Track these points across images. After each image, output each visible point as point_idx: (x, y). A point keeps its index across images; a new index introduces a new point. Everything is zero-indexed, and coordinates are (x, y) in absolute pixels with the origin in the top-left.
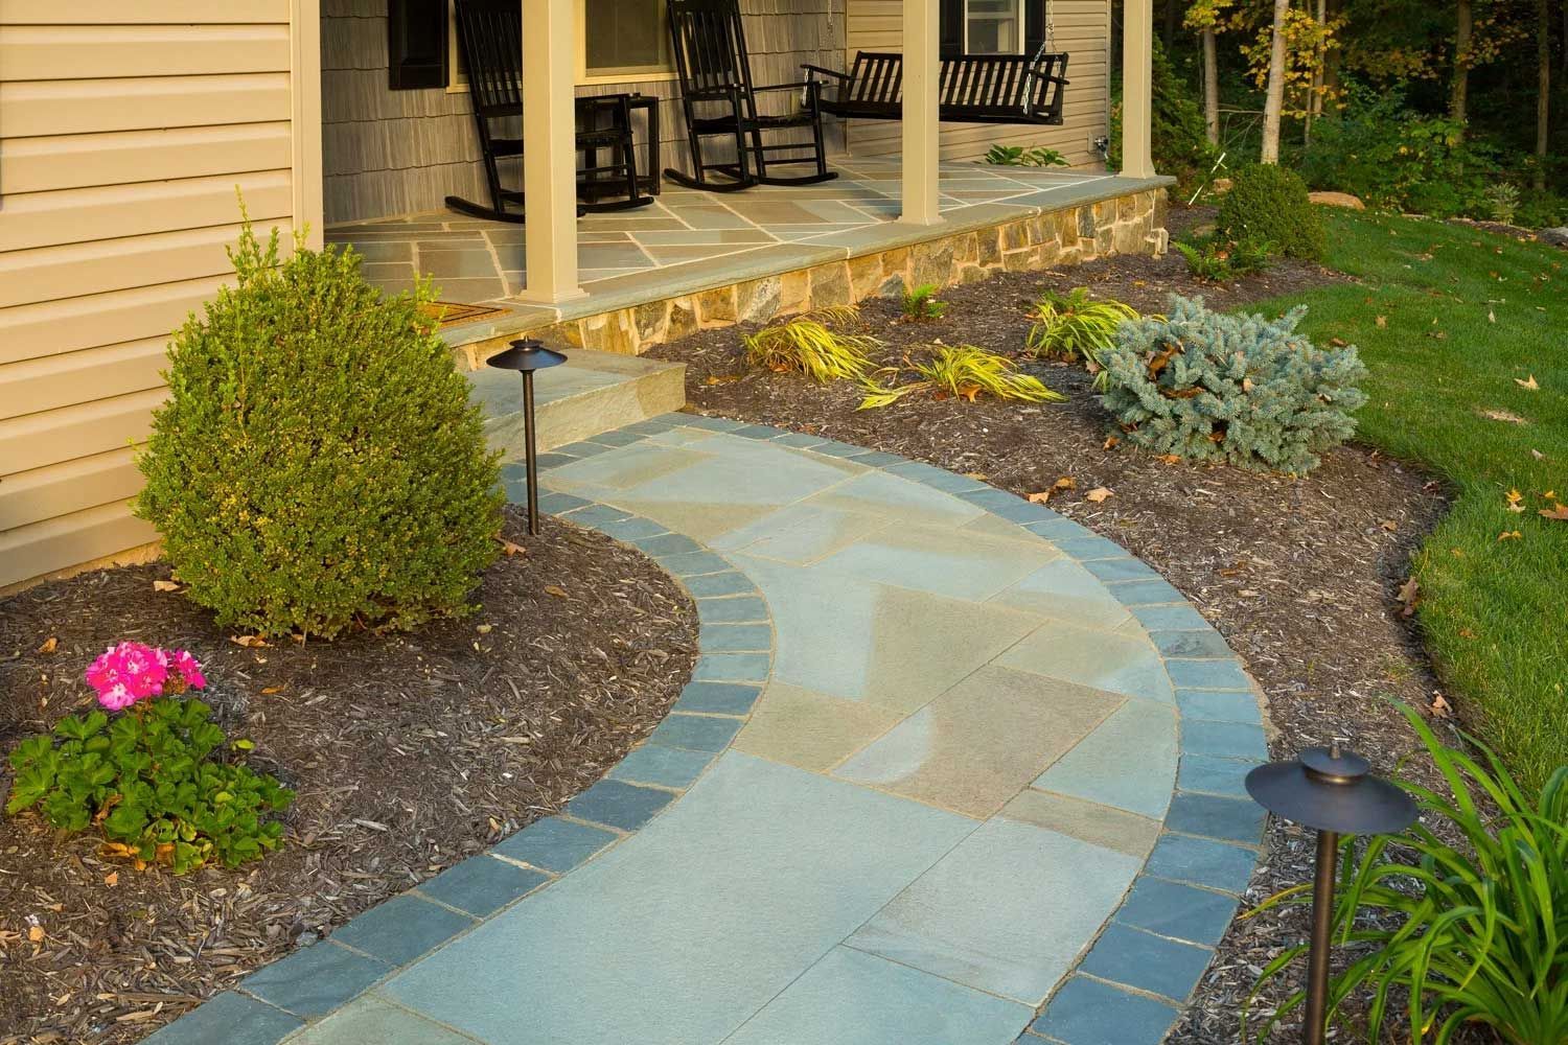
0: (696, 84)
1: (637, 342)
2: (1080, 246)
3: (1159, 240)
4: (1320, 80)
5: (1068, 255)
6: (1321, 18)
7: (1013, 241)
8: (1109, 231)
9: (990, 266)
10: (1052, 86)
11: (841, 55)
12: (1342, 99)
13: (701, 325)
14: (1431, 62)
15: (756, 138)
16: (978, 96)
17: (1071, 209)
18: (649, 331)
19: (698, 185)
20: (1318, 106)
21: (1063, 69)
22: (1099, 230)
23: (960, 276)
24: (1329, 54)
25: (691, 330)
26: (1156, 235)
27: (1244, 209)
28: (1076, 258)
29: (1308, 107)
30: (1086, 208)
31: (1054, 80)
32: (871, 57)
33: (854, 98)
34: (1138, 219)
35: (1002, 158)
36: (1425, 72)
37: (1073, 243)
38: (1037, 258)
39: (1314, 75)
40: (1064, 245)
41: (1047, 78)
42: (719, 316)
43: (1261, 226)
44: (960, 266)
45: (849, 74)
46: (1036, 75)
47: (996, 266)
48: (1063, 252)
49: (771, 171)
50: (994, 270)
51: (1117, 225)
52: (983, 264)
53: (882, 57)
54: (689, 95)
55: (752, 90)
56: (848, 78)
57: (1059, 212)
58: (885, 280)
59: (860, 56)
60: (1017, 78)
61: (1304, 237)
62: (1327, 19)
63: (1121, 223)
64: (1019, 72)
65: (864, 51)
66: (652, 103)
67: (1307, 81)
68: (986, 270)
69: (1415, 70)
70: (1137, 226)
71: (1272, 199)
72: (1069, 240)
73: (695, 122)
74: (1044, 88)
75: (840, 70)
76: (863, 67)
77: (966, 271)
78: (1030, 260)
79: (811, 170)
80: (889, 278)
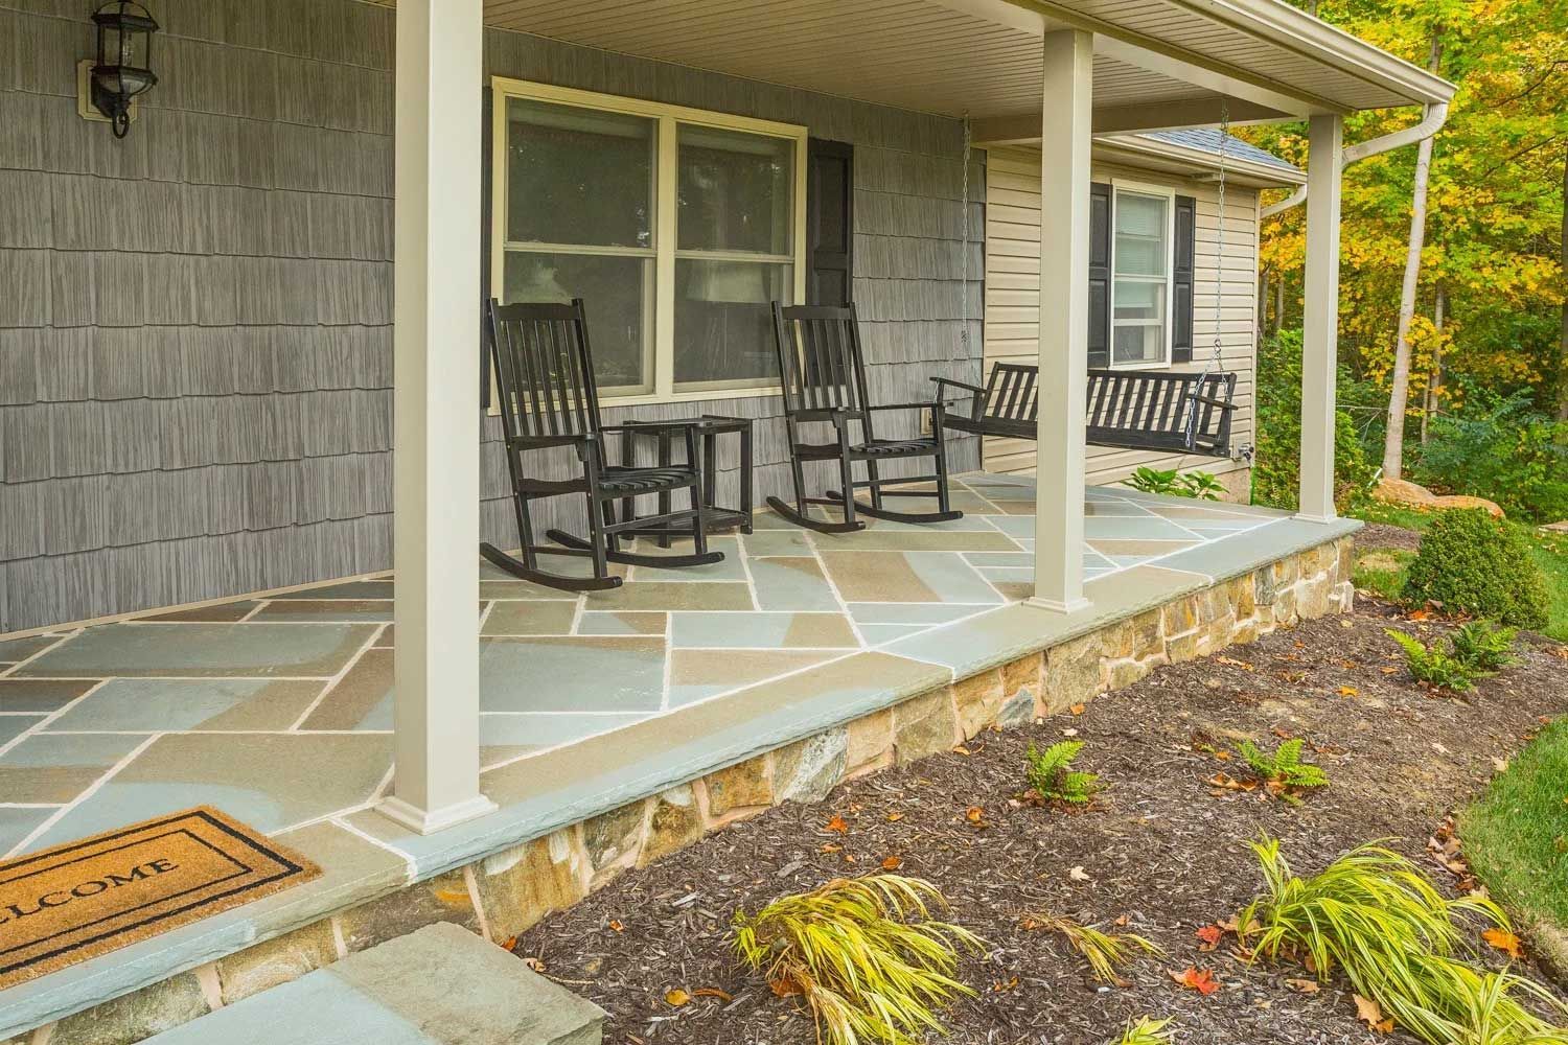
0: (802, 402)
1: (587, 874)
2: (1257, 616)
3: (1344, 595)
4: (1436, 381)
5: (1243, 631)
6: (1439, 324)
7: (1178, 624)
8: (1290, 593)
9: (1149, 659)
10: (1217, 414)
11: (977, 365)
12: (1455, 399)
13: (709, 824)
14: (1537, 365)
15: (872, 470)
16: (1129, 418)
17: (1246, 575)
18: (608, 853)
19: (799, 519)
20: (1434, 405)
21: (1230, 391)
22: (1280, 593)
23: (1110, 679)
24: (1446, 359)
25: (693, 835)
26: (1340, 590)
27: (1450, 564)
28: (1253, 633)
29: (1425, 405)
30: (1263, 570)
31: (1219, 404)
32: (1009, 369)
33: (989, 412)
34: (1321, 576)
35: (1152, 482)
36: (1532, 376)
37: (1248, 615)
38: (1206, 638)
39: (1432, 377)
40: (1239, 619)
41: (1211, 403)
42: (742, 801)
43: (1472, 586)
44: (1108, 667)
45: (985, 387)
46: (1198, 399)
47: (1155, 657)
48: (1237, 627)
49: (887, 504)
50: (1153, 662)
51: (1299, 585)
52: (1139, 658)
53: (1021, 370)
54: (794, 416)
55: (869, 409)
56: (984, 391)
57: (1233, 580)
58: (1007, 701)
59: (998, 367)
60: (1175, 399)
61: (1527, 602)
62: (1444, 324)
63: (1304, 582)
64: (1177, 392)
65: (1002, 361)
66: (743, 427)
67: (1424, 382)
68: (1144, 666)
69: (1521, 372)
70: (1321, 585)
71: (1484, 554)
72: (1241, 612)
73: (797, 446)
74: (1208, 413)
75: (975, 384)
76: (1001, 376)
77: (1118, 671)
78: (1199, 642)
79: (932, 506)
80: (1013, 698)
